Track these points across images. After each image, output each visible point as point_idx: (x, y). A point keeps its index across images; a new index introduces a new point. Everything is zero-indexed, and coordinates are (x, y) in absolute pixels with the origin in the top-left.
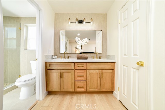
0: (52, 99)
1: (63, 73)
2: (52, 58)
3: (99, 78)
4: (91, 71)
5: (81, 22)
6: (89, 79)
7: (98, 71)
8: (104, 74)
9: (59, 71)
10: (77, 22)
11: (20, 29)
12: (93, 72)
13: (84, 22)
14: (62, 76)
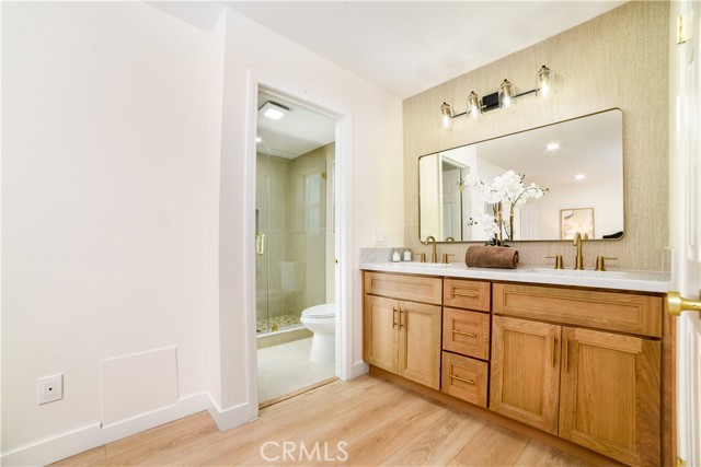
0: (371, 388)
1: (407, 312)
2: (392, 260)
3: (548, 365)
4: (512, 324)
5: (491, 102)
6: (501, 356)
7: (545, 329)
8: (585, 351)
9: (396, 304)
10: (474, 110)
11: (324, 176)
12: (519, 327)
13: (507, 100)
14: (403, 323)
